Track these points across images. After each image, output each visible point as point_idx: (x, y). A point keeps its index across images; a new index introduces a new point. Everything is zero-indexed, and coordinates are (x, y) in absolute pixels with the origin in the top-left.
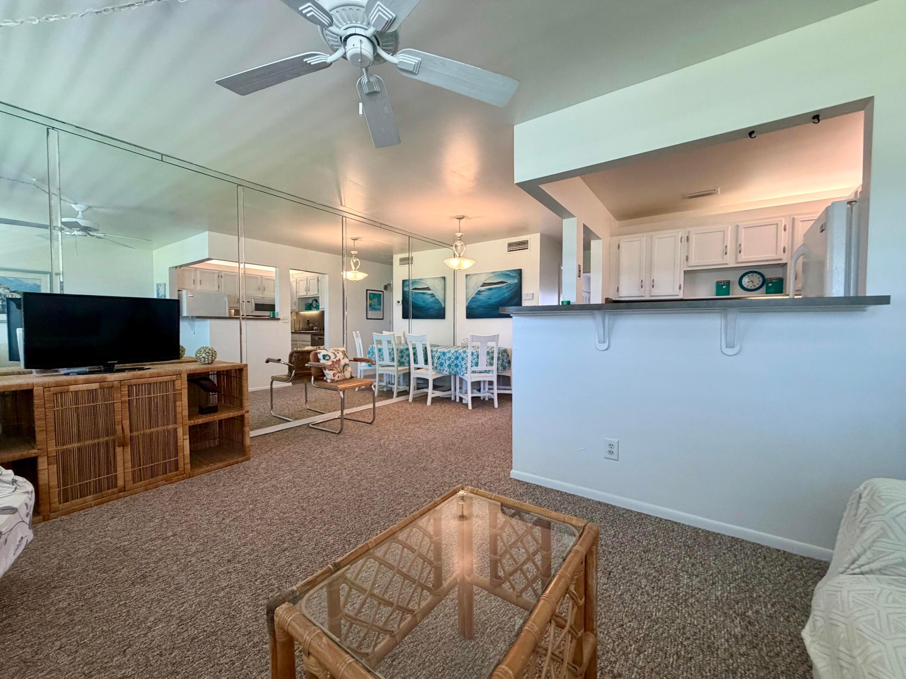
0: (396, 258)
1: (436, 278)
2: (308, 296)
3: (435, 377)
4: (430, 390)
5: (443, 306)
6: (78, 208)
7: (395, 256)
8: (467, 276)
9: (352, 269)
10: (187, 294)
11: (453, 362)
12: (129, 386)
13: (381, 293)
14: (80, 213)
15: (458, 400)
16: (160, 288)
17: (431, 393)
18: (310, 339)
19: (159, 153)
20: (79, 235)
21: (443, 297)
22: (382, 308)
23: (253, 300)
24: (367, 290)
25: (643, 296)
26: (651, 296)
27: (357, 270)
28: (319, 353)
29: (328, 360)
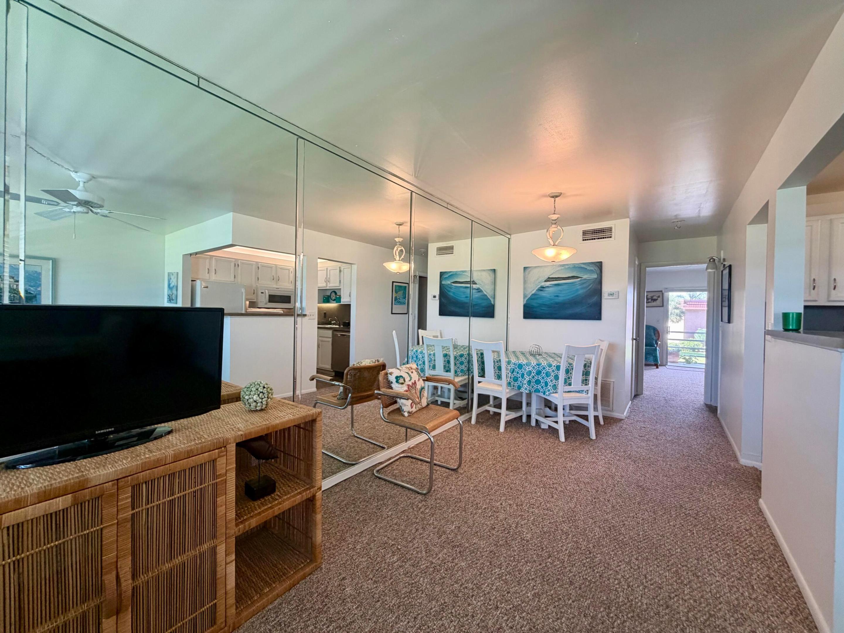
0: (432, 248)
1: (484, 270)
2: (328, 288)
3: (508, 396)
4: (503, 411)
5: (492, 303)
6: (79, 177)
7: (430, 245)
8: (524, 268)
9: (395, 260)
10: (201, 284)
11: (533, 377)
12: (133, 487)
13: (407, 285)
14: (81, 184)
15: (533, 423)
16: (172, 277)
17: (505, 415)
18: (331, 336)
19: (195, 74)
20: (79, 212)
21: (492, 293)
22: (407, 301)
23: (267, 291)
24: (393, 282)
25: (816, 301)
26: (829, 301)
27: (401, 260)
28: (391, 374)
29: (402, 384)
